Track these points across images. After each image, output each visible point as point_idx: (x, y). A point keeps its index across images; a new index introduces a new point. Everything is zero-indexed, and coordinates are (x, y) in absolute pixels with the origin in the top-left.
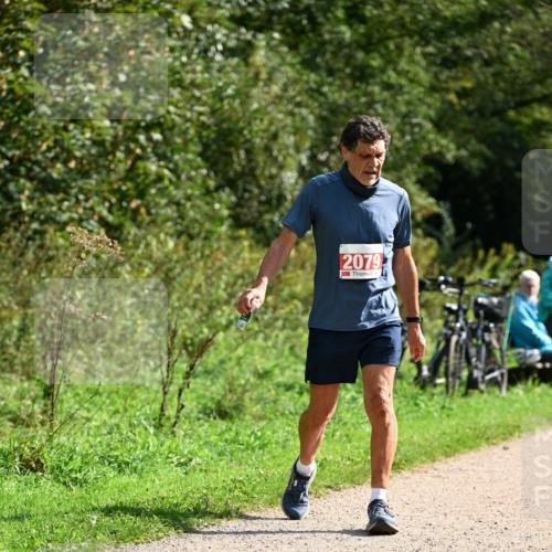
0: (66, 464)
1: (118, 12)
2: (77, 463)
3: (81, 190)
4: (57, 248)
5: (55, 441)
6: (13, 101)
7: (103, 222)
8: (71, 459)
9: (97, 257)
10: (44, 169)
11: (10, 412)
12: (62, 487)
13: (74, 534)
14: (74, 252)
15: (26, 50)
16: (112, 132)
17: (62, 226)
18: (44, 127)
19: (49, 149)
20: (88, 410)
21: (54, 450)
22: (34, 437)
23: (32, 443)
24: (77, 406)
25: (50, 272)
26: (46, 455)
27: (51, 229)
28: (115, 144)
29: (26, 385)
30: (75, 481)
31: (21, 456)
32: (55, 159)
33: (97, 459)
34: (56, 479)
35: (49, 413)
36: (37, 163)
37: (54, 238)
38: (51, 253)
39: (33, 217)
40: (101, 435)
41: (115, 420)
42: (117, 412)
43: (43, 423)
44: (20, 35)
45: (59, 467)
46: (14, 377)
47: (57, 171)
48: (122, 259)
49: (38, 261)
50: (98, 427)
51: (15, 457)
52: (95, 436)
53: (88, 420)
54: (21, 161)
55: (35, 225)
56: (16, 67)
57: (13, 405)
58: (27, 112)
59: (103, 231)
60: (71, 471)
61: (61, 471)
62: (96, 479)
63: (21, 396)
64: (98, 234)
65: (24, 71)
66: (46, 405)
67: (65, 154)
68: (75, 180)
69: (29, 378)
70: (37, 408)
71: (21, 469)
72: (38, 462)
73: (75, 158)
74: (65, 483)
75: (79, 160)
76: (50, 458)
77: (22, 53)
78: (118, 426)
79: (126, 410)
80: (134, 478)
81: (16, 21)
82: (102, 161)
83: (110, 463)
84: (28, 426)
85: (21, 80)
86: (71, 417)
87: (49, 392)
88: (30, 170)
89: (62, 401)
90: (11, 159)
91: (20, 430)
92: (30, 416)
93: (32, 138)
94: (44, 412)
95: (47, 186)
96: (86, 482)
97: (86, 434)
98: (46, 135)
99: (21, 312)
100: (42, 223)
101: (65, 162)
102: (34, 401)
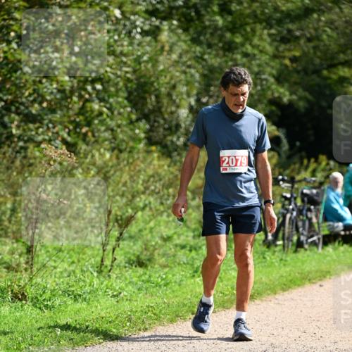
0: (41, 296)
1: (74, 8)
2: (48, 294)
3: (50, 121)
4: (35, 158)
5: (34, 281)
6: (7, 64)
7: (64, 142)
8: (44, 292)
9: (60, 164)
10: (27, 108)
11: (5, 263)
12: (38, 311)
13: (46, 341)
14: (46, 161)
15: (15, 32)
16: (70, 84)
17: (38, 144)
18: (27, 81)
19: (30, 95)
20: (55, 261)
21: (33, 287)
22: (20, 279)
23: (19, 282)
24: (48, 259)
25: (30, 173)
26: (28, 290)
27: (31, 146)
28: (72, 92)
29: (15, 245)
30: (46, 306)
31: (12, 291)
32: (34, 101)
33: (60, 292)
34: (34, 305)
35: (30, 263)
36: (22, 104)
37: (33, 151)
38: (31, 161)
39: (20, 138)
40: (63, 277)
41: (72, 268)
42: (73, 262)
43: (26, 270)
44: (11, 22)
45: (36, 298)
46: (7, 240)
47: (35, 109)
48: (76, 165)
49: (23, 166)
50: (61, 273)
51: (8, 291)
52: (59, 278)
53: (55, 268)
54: (12, 102)
55: (21, 144)
56: (9, 42)
57: (7, 258)
58: (16, 72)
59: (64, 147)
60: (44, 300)
61: (38, 301)
62: (60, 305)
63: (12, 252)
64: (61, 149)
65: (14, 45)
66: (28, 258)
67: (40, 98)
68: (46, 115)
69: (17, 241)
70: (22, 260)
71: (12, 299)
72: (23, 294)
73: (47, 100)
74: (40, 308)
75: (49, 102)
76: (30, 292)
77: (13, 34)
78: (74, 272)
79: (79, 261)
80: (84, 305)
81: (9, 13)
82: (64, 103)
83: (69, 295)
84: (16, 272)
85: (12, 51)
86: (44, 266)
87: (30, 250)
88: (18, 108)
89: (38, 256)
90: (6, 101)
91: (11, 274)
92: (18, 265)
93: (19, 87)
94: (27, 263)
95: (29, 118)
96: (53, 307)
97: (53, 276)
98: (28, 86)
99: (12, 199)
100: (25, 142)
101: (40, 103)
102: (20, 255)
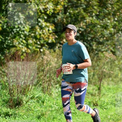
0: (103, 105)
1: (115, 5)
2: (105, 104)
3: (107, 44)
4: (101, 57)
5: (101, 99)
6: (92, 25)
7: (111, 51)
8: (104, 103)
9: (110, 59)
10: (99, 39)
11: (91, 93)
12: (102, 110)
13: (105, 120)
14: (105, 58)
15: (95, 13)
16: (114, 31)
17: (102, 52)
18: (99, 30)
19: (100, 35)
20: (108, 93)
21: (100, 102)
22: (96, 99)
23: (96, 100)
24: (105, 92)
25: (100, 62)
26: (99, 103)
27: (100, 53)
28: (114, 34)
29: (94, 87)
30: (105, 108)
31: (93, 103)
32: (101, 37)
33: (110, 103)
34: (101, 108)
35: (99, 93)
36: (97, 38)
37: (101, 55)
39: (96, 50)
40: (111, 98)
41: (114, 95)
42: (114, 93)
43: (98, 95)
44: (94, 10)
45: (101, 105)
46: (92, 85)
47: (101, 40)
48: (116, 59)
49: (97, 60)
50: (110, 97)
51: (91, 103)
52: (109, 98)
53: (108, 95)
54: (94, 38)
55: (96, 52)
56: (92, 17)
57: (91, 91)
58: (95, 27)
59: (111, 53)
60: (104, 106)
61: (102, 106)
62: (110, 108)
63: (93, 90)
65: (94, 18)
66: (99, 92)
67: (103, 36)
68: (105, 42)
69: (95, 85)
70: (97, 92)
71: (93, 106)
72: (97, 104)
73: (105, 37)
74: (103, 109)
77: (94, 14)
78: (114, 96)
79: (116, 92)
81: (93, 7)
82: (111, 38)
83: (113, 104)
84: (95, 96)
85: (94, 20)
86: (104, 94)
87: (99, 89)
88: (95, 40)
89: (102, 91)
90: (91, 37)
91: (93, 97)
92: (95, 94)
93: (96, 33)
94: (98, 93)
95: (99, 43)
96: (107, 109)
97: (107, 98)
98: (99, 32)
99: (94, 71)
100: (98, 51)
101: (103, 38)
102: (96, 90)
